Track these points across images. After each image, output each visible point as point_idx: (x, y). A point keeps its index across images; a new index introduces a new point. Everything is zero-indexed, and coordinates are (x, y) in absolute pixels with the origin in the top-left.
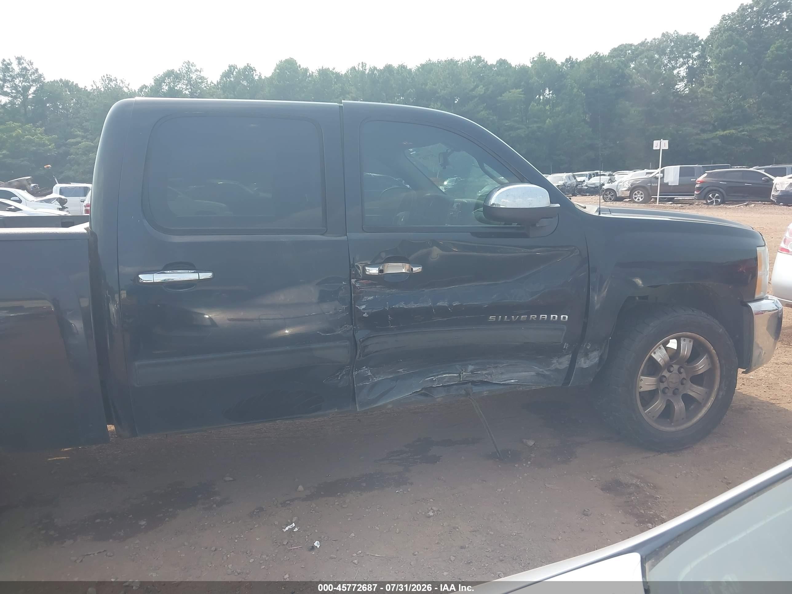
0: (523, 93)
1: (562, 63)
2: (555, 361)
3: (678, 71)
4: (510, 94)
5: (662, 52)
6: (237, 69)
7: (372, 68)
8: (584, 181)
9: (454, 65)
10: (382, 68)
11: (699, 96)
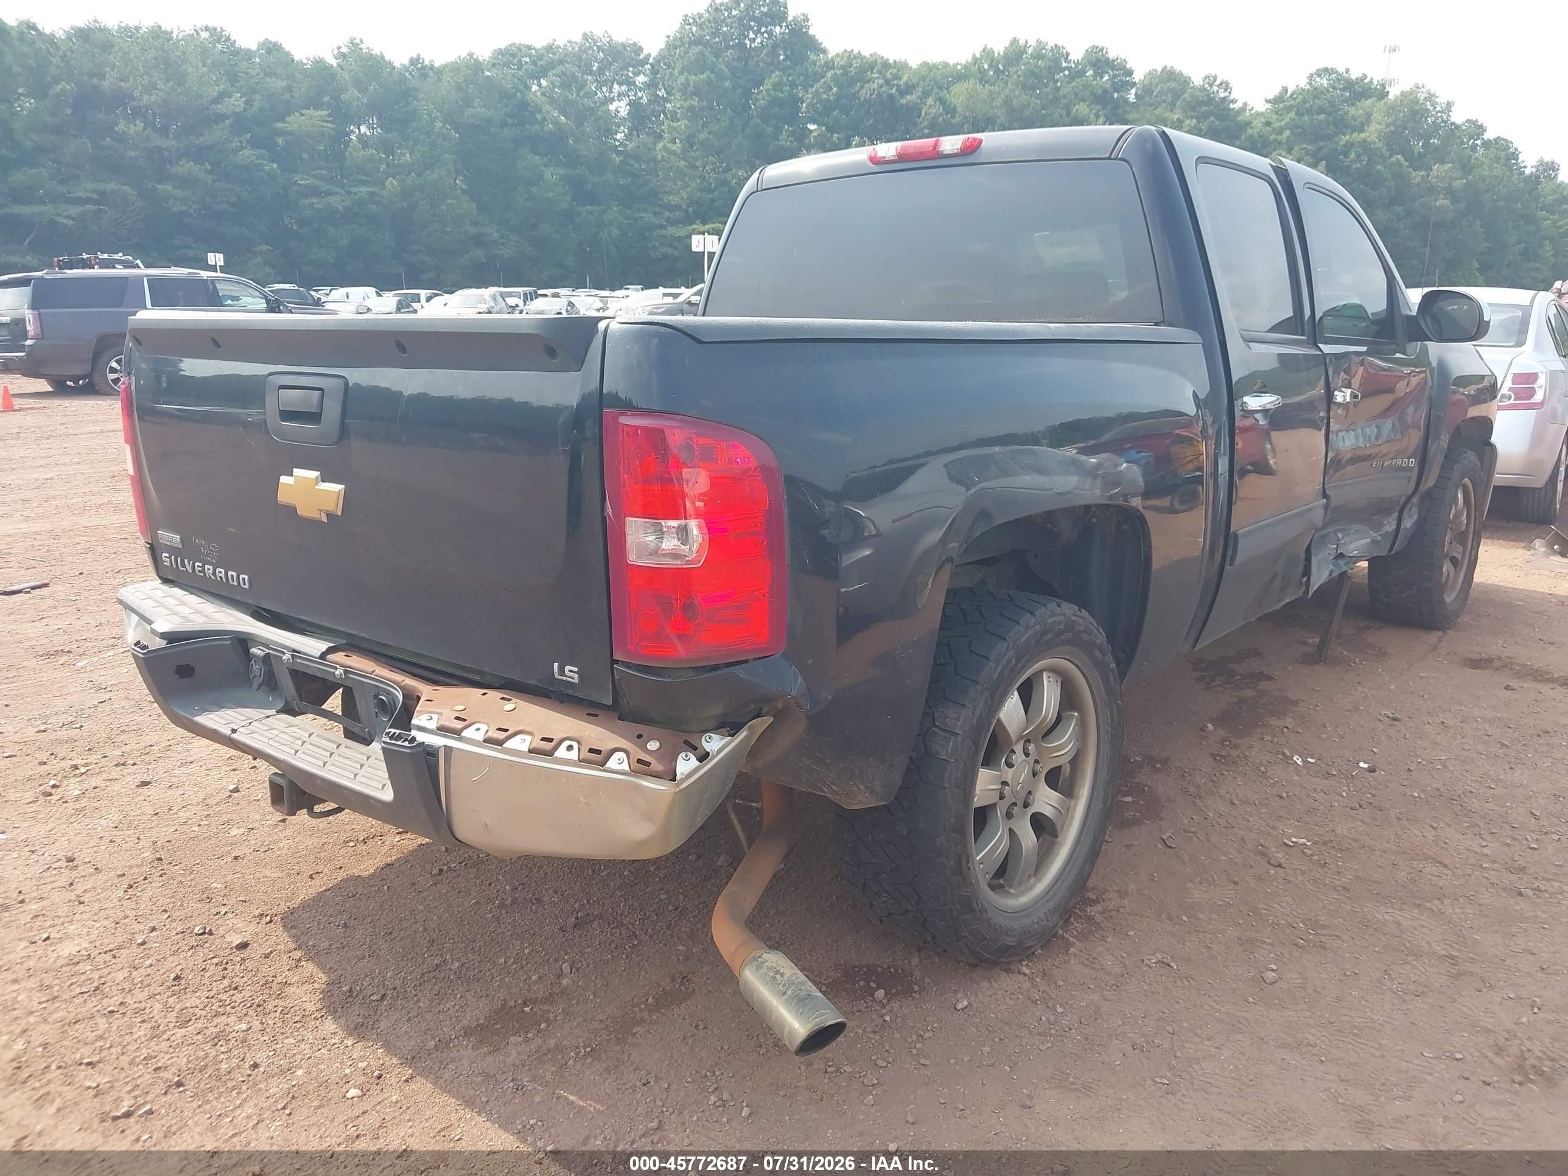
0: (327, 119)
1: (402, 65)
2: (1386, 522)
3: (616, 108)
4: (303, 118)
5: (587, 69)
8: (517, 306)
11: (659, 158)
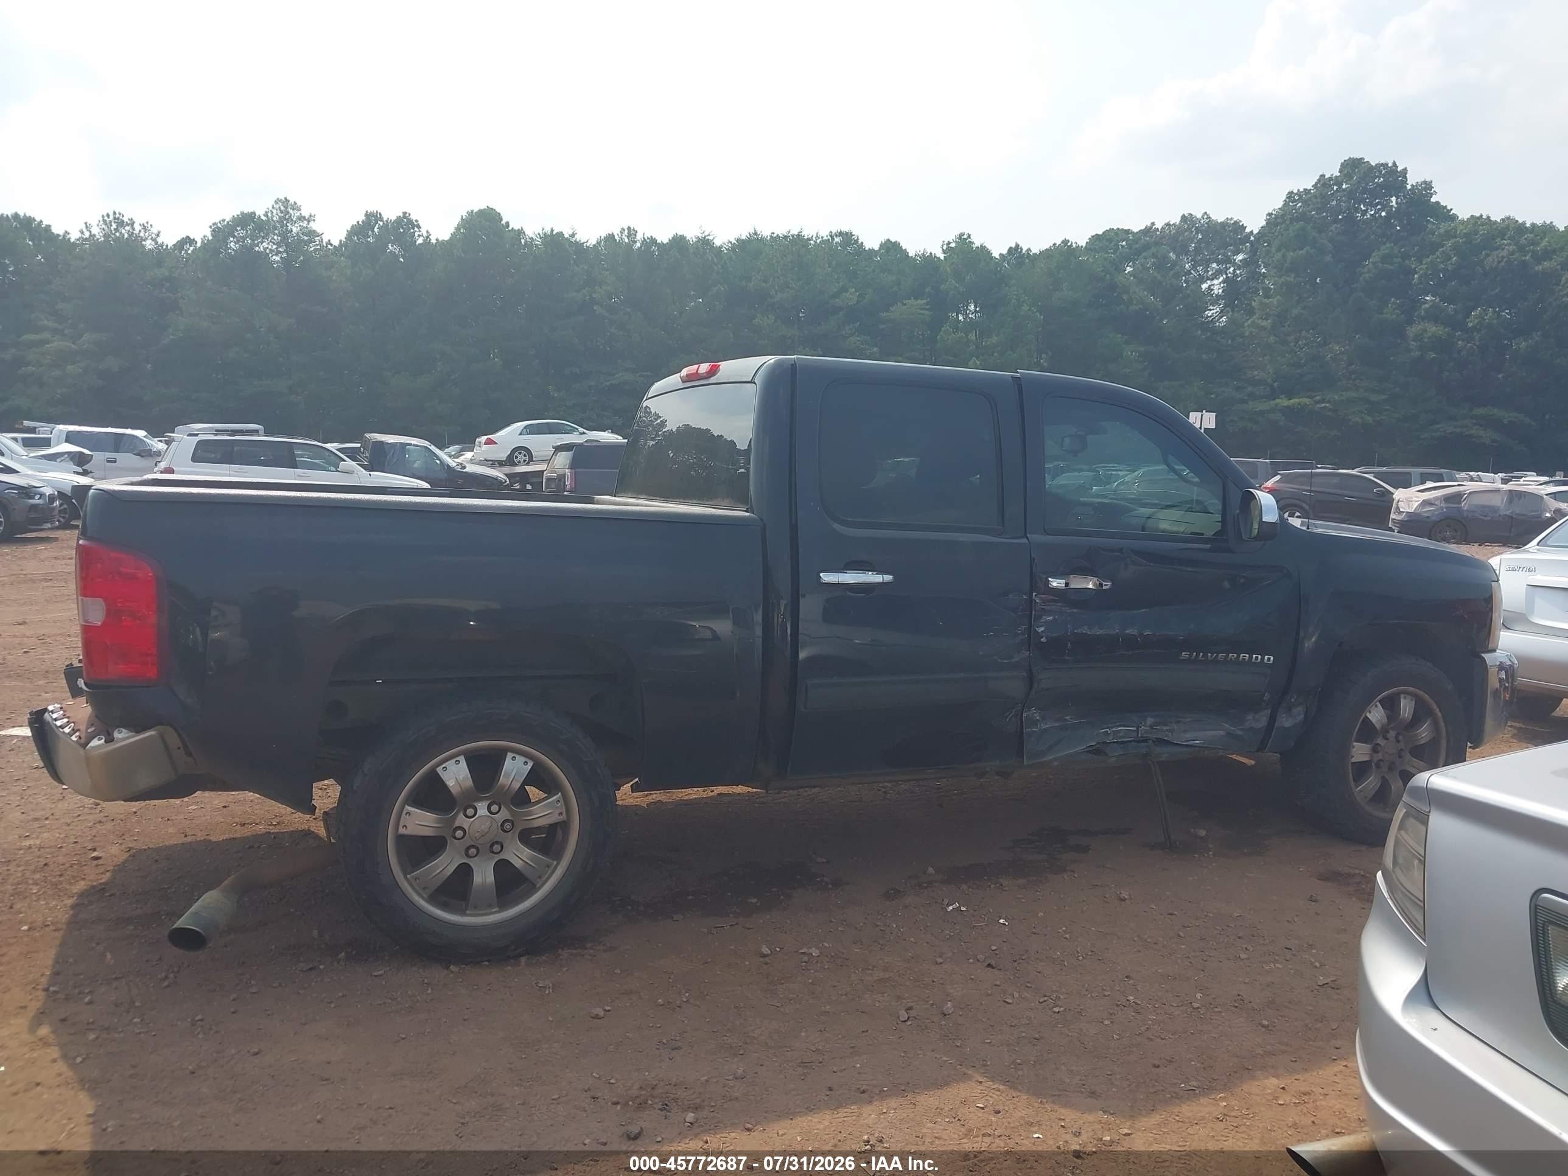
0: (927, 307)
1: (1001, 255)
2: (1251, 718)
3: (1210, 286)
4: (904, 307)
5: (1183, 250)
6: (381, 221)
7: (648, 241)
9: (804, 246)
10: (666, 241)
11: (1247, 334)
